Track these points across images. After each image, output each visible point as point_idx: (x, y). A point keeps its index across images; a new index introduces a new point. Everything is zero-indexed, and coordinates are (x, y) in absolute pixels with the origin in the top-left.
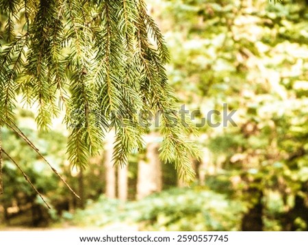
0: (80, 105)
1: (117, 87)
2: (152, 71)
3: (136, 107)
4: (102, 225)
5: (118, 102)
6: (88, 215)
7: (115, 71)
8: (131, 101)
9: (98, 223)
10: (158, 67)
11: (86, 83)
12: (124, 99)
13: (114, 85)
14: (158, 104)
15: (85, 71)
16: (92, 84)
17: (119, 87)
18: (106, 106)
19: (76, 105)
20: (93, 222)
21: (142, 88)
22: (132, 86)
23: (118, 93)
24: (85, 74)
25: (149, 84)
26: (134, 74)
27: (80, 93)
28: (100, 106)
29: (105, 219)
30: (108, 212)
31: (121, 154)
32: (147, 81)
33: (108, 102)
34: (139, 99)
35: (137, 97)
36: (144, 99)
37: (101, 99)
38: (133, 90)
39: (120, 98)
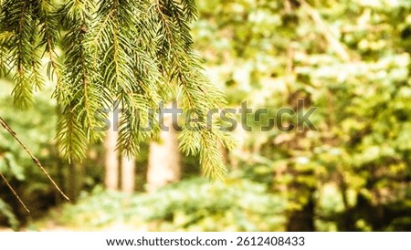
0: (77, 74)
1: (126, 51)
2: (173, 31)
3: (150, 77)
4: (100, 225)
5: (127, 70)
6: (80, 211)
7: (125, 29)
8: (145, 70)
9: (95, 221)
10: (180, 25)
11: (85, 44)
12: (135, 67)
13: (123, 48)
14: (180, 76)
15: (84, 28)
16: (93, 47)
17: (129, 51)
18: (111, 76)
19: (70, 74)
20: (87, 220)
21: (158, 53)
22: (146, 50)
23: (128, 59)
24: (84, 32)
25: (168, 48)
26: (149, 35)
27: (76, 58)
28: (103, 75)
29: (104, 217)
30: (108, 209)
31: (128, 141)
32: (166, 44)
33: (114, 71)
34: (155, 67)
35: (151, 64)
36: (161, 67)
37: (105, 67)
38: (148, 55)
39: (130, 66)
